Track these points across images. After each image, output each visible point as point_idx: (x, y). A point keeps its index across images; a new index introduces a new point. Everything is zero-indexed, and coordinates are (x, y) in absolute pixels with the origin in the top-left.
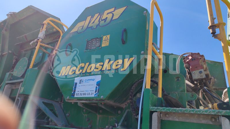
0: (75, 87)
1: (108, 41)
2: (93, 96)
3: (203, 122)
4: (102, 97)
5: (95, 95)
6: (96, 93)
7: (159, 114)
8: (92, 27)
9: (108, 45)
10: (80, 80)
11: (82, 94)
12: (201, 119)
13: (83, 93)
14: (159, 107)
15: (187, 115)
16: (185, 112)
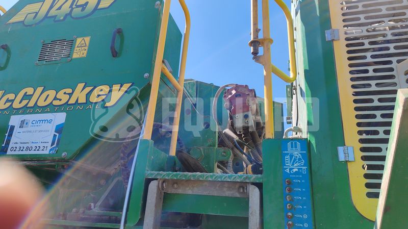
0: (10, 135)
1: (86, 48)
2: (46, 152)
3: (228, 193)
4: (63, 154)
5: (51, 150)
6: (53, 146)
7: (160, 182)
8: (55, 16)
9: (85, 55)
10: (22, 121)
11: (24, 149)
12: (225, 189)
13: (25, 146)
14: (161, 172)
15: (206, 183)
16: (201, 179)
